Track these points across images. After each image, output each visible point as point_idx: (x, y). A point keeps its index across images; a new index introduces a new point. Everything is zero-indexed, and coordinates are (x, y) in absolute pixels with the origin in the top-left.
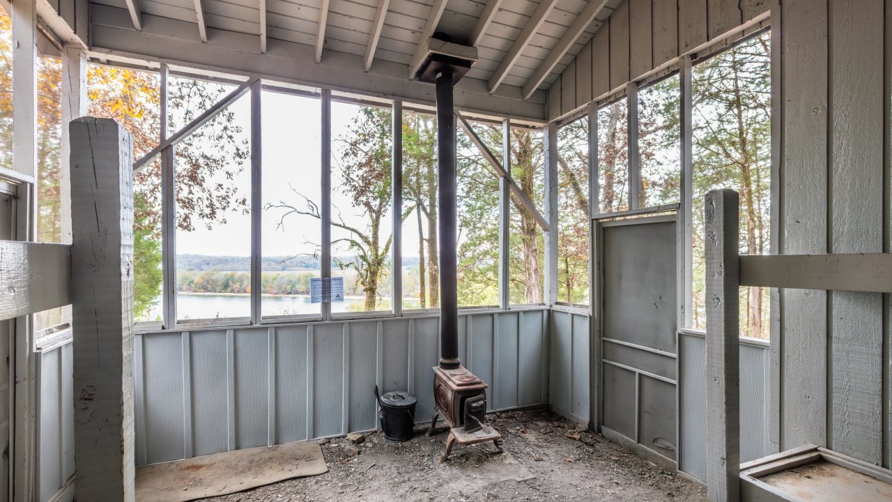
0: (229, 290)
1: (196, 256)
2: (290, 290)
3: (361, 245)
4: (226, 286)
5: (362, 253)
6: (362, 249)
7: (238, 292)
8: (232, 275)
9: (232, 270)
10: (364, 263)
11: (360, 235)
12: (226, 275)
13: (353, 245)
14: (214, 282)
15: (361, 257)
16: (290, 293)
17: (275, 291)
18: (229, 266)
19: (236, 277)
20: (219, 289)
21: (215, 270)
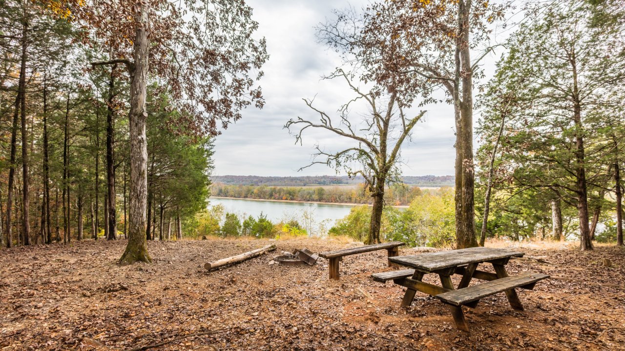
0: (273, 198)
1: (255, 177)
2: (308, 199)
3: (369, 154)
4: (271, 196)
5: (369, 162)
6: (370, 158)
7: (278, 199)
8: (275, 189)
9: (275, 185)
10: (372, 170)
11: (369, 145)
12: (271, 188)
13: (361, 154)
14: (265, 193)
15: (369, 165)
16: (309, 201)
17: (299, 199)
18: (273, 183)
19: (277, 190)
20: (267, 197)
21: (265, 186)
